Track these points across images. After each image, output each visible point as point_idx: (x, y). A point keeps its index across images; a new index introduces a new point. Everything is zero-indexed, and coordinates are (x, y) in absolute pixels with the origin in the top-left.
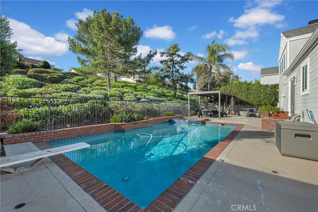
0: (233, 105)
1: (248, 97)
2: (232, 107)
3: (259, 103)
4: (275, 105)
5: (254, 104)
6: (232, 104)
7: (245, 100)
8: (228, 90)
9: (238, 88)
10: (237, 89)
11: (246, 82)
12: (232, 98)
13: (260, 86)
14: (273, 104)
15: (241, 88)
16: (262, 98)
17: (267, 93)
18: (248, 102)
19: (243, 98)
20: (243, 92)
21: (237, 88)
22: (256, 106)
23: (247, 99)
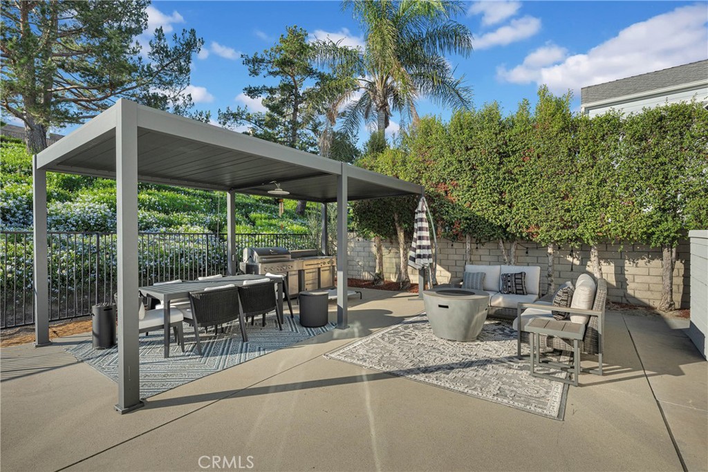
0: (426, 243)
1: (507, 197)
2: (419, 256)
3: (567, 233)
4: (663, 245)
5: (537, 239)
6: (420, 238)
7: (489, 215)
8: (409, 166)
9: (452, 151)
10: (448, 156)
11: (491, 116)
12: (423, 205)
13: (571, 126)
14: (650, 235)
15: (467, 149)
16: (583, 199)
17: (609, 167)
18: (504, 229)
19: (483, 207)
20: (480, 169)
21: (446, 151)
22: (550, 250)
23: (502, 207)
